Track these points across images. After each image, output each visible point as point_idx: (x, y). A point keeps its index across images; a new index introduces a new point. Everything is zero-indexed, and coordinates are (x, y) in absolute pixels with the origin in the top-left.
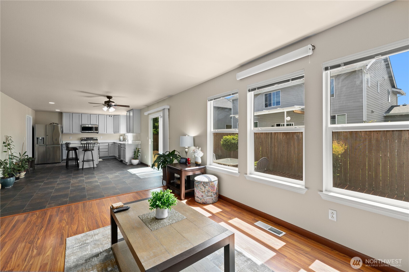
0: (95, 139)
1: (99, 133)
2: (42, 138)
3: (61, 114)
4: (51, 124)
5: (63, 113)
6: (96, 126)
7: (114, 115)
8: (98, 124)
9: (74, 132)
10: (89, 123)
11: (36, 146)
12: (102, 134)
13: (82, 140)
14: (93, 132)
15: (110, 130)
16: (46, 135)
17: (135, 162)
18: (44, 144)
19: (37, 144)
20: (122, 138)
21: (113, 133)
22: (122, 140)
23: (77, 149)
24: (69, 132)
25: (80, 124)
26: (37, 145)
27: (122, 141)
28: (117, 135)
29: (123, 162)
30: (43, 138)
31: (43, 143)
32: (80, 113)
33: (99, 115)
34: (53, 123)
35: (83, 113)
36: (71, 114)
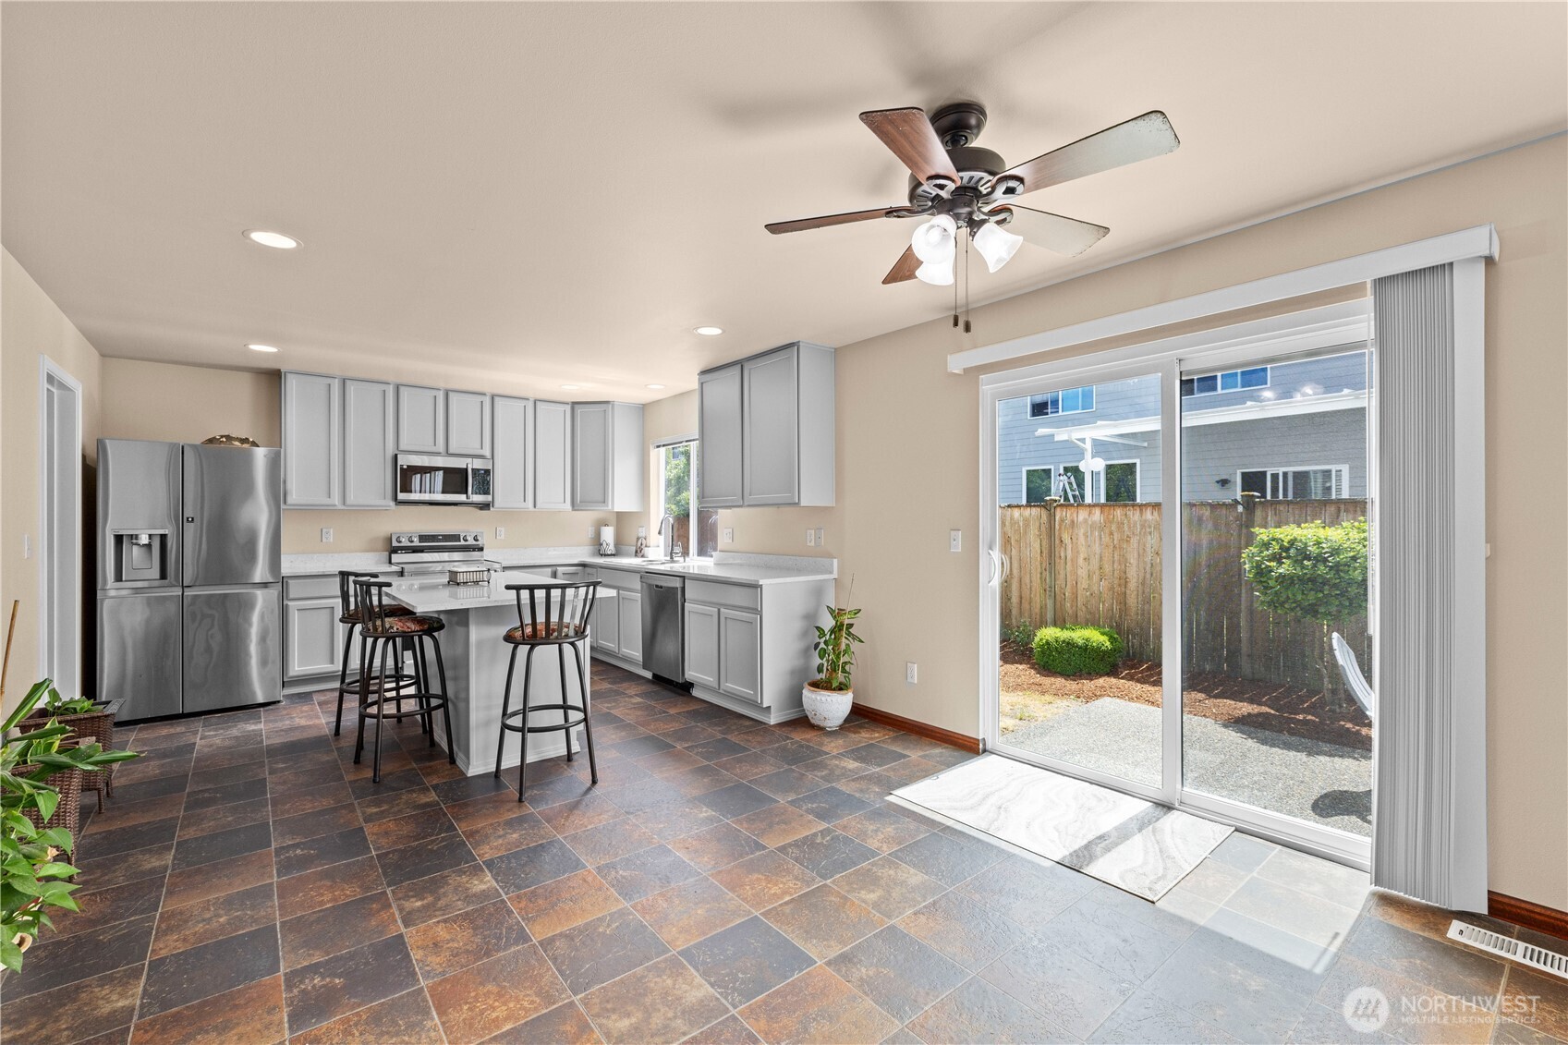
0: (471, 542)
1: (496, 504)
2: (150, 536)
3: (272, 378)
4: (211, 441)
5: (289, 376)
6: (478, 464)
7: (574, 403)
8: (487, 453)
9: (351, 499)
10: (441, 447)
11: (110, 592)
12: (511, 515)
13: (395, 550)
14: (462, 498)
15: (554, 494)
16: (181, 520)
17: (833, 707)
18: (163, 575)
19: (119, 578)
20: (608, 535)
21: (568, 506)
22: (611, 549)
23: (441, 627)
24: (321, 499)
25: (390, 451)
26: (119, 584)
27: (611, 555)
28: (587, 518)
29: (695, 692)
30: (163, 537)
31: (155, 573)
32: (391, 379)
33: (496, 399)
34: (228, 437)
35: (404, 382)
36: (336, 385)
